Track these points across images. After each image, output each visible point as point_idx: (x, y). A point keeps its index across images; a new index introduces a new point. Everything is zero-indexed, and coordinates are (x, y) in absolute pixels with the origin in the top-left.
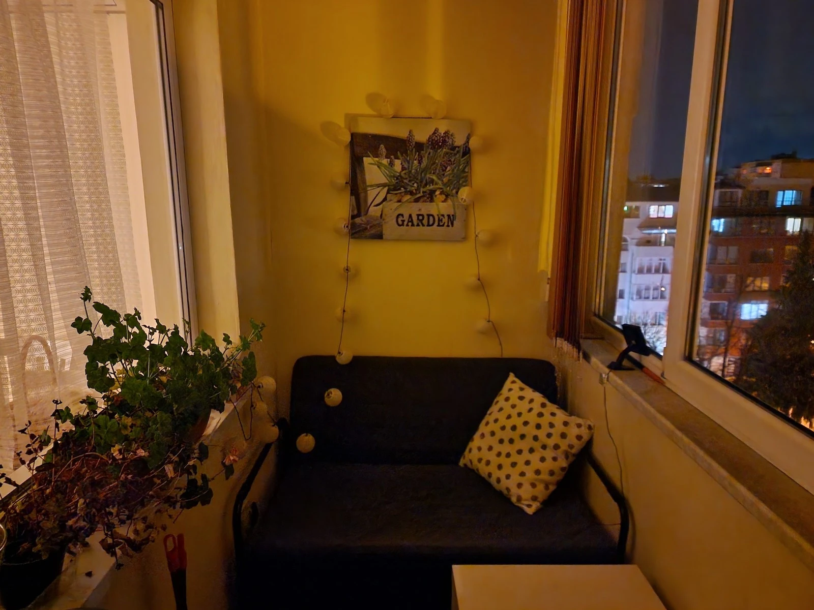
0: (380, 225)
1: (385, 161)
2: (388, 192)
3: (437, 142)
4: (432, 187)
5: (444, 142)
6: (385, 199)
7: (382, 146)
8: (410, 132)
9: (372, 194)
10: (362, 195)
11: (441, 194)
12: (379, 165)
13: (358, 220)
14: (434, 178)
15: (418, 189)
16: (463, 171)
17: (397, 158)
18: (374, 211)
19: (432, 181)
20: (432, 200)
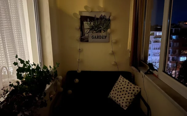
0: (88, 39)
1: (89, 23)
2: (90, 30)
3: (102, 18)
4: (101, 29)
5: (104, 18)
6: (89, 32)
7: (88, 19)
8: (95, 15)
9: (86, 31)
10: (83, 31)
11: (103, 30)
12: (87, 24)
13: (82, 37)
14: (101, 26)
15: (97, 30)
16: (109, 25)
17: (92, 22)
18: (86, 35)
19: (101, 28)
20: (101, 32)
